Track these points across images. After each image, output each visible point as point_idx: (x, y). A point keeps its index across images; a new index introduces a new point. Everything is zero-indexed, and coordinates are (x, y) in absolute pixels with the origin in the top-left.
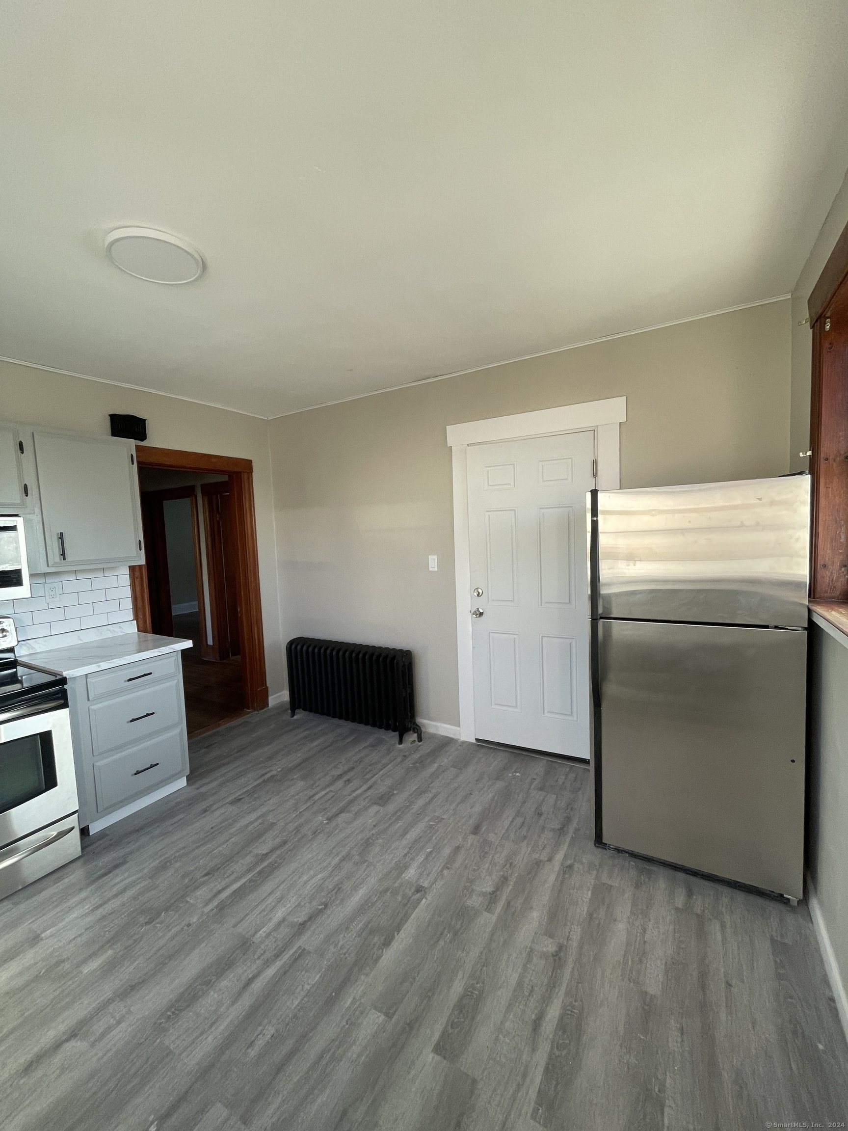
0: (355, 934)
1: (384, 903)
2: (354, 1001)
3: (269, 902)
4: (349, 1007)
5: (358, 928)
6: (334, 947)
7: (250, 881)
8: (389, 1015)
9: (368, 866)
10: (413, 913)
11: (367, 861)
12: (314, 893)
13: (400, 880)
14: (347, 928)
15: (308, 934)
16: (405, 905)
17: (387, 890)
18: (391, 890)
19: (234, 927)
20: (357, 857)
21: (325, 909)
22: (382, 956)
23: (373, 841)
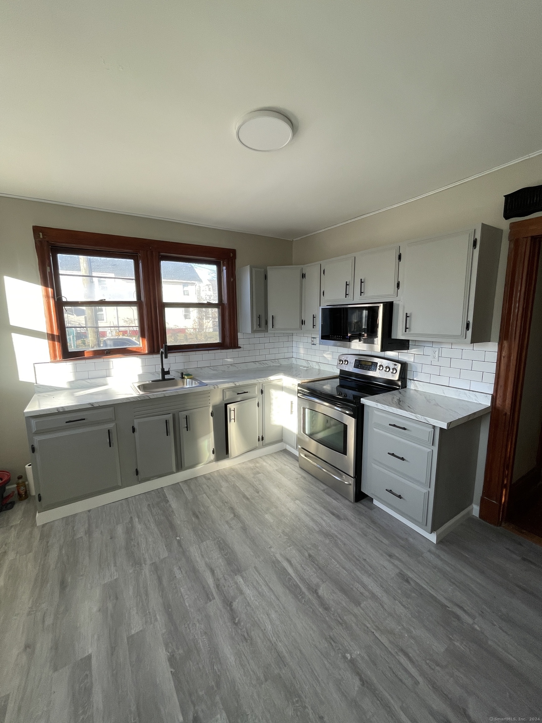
0: (197, 637)
1: (206, 674)
2: (156, 620)
3: (263, 587)
4: (155, 616)
5: (200, 641)
6: (198, 620)
7: (291, 579)
8: (131, 638)
9: (258, 679)
10: (178, 697)
11: (266, 680)
12: (254, 618)
13: (221, 707)
14: (205, 633)
15: (220, 605)
16: (190, 695)
17: (218, 684)
18: (215, 688)
19: (255, 567)
20: (276, 671)
21: (234, 622)
22: (166, 650)
23: (293, 703)
